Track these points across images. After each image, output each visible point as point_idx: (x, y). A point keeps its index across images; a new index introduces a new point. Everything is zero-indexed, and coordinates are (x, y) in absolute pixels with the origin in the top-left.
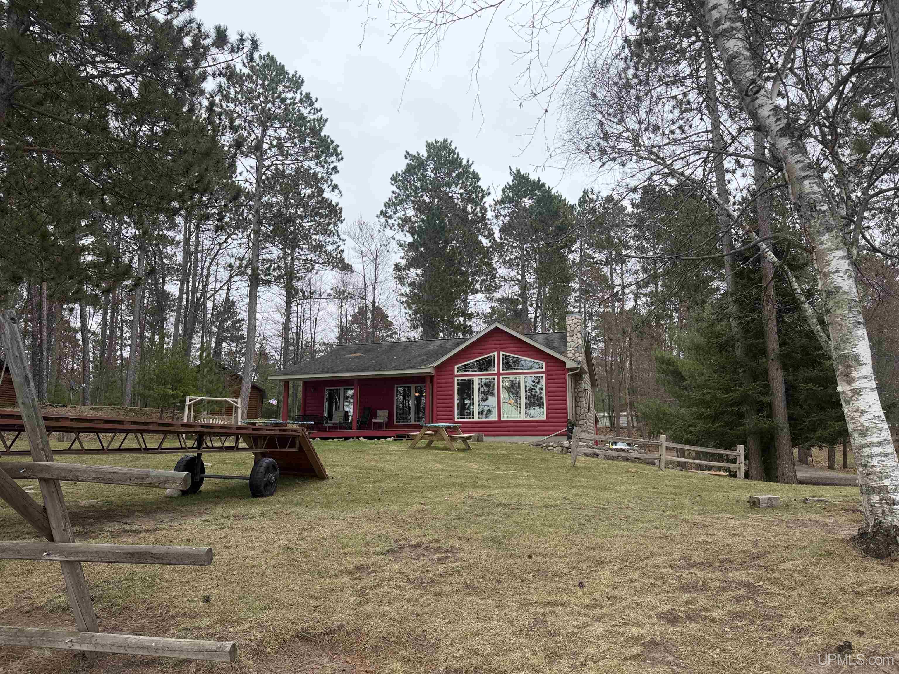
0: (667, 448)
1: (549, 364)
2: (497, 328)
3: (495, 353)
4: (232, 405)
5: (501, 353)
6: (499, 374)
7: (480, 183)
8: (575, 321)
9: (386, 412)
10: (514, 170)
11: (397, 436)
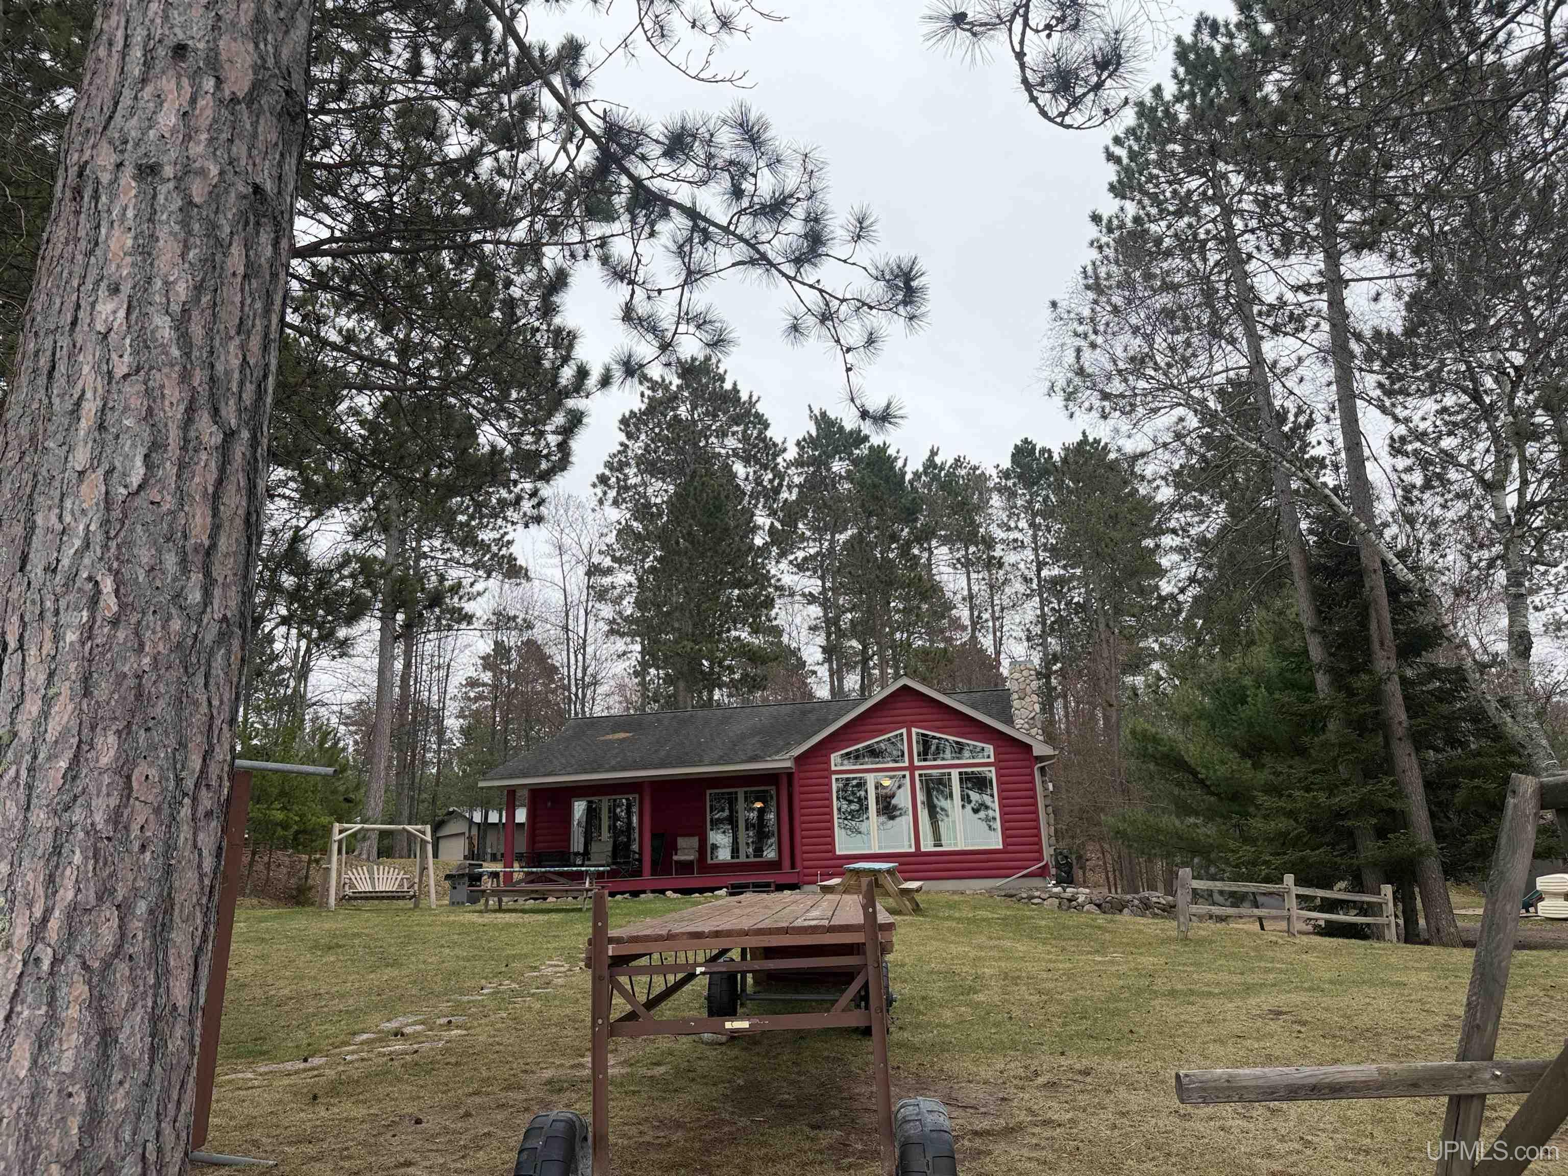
0: (1298, 896)
1: (1000, 750)
2: (905, 688)
3: (904, 731)
4: (415, 836)
5: (914, 730)
6: (912, 768)
7: (769, 433)
8: (1025, 673)
9: (694, 842)
10: (817, 412)
11: (733, 886)
